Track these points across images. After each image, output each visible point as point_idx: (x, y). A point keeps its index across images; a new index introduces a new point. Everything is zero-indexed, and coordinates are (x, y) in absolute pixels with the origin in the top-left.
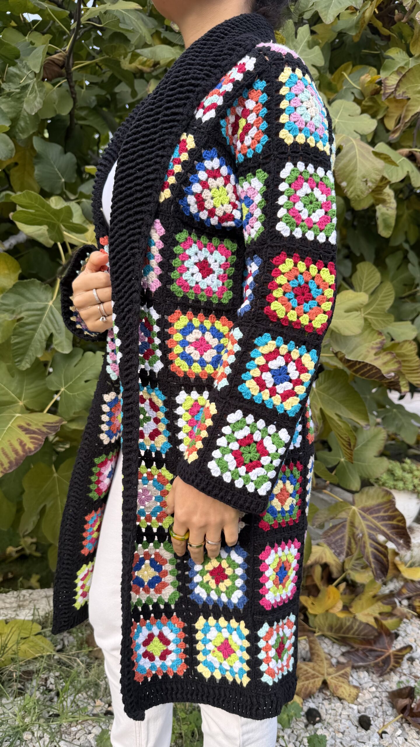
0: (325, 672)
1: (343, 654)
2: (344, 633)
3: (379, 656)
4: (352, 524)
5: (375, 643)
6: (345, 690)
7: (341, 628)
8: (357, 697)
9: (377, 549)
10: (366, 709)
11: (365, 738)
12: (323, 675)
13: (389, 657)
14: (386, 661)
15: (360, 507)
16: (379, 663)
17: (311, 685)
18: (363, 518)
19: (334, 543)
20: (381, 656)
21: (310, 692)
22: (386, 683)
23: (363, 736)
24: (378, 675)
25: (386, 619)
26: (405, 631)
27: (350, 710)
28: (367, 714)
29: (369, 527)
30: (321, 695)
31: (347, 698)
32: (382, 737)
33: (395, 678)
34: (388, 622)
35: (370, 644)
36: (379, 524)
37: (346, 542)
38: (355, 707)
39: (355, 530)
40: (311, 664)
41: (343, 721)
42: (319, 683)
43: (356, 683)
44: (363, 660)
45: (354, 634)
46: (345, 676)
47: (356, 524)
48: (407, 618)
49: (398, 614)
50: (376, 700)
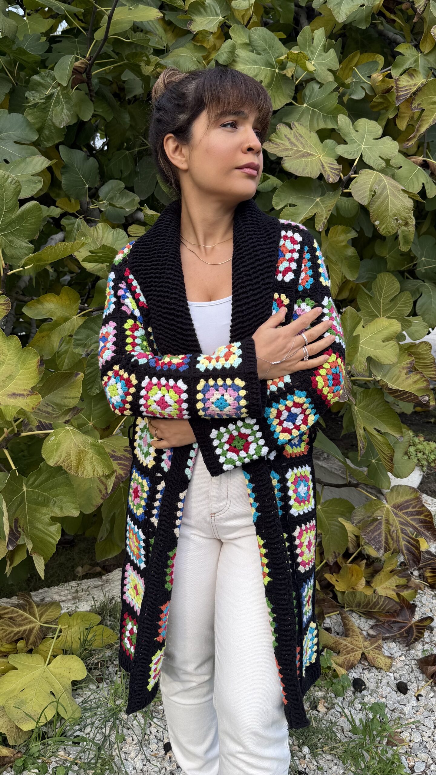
0: (361, 645)
1: (372, 628)
2: (371, 608)
3: (402, 628)
4: (387, 522)
5: (398, 615)
6: (382, 661)
7: (368, 604)
8: (391, 666)
9: (409, 543)
10: (401, 676)
11: (405, 702)
12: (360, 648)
13: (411, 627)
14: (409, 631)
15: (392, 504)
16: (403, 632)
17: (352, 658)
18: (396, 514)
19: (373, 539)
20: (405, 627)
21: (352, 664)
22: (413, 651)
23: (403, 700)
24: (405, 645)
25: (403, 592)
26: (421, 602)
27: (388, 677)
28: (402, 680)
29: (401, 523)
30: (360, 666)
31: (384, 668)
32: (418, 700)
33: (419, 646)
34: (405, 593)
35: (394, 617)
36: (408, 519)
37: (383, 538)
38: (392, 675)
39: (390, 527)
40: (349, 639)
41: (384, 687)
42: (358, 655)
43: (387, 654)
44: (390, 632)
45: (379, 608)
46: (379, 648)
47: (391, 522)
48: (420, 589)
49: (413, 585)
50: (407, 667)
